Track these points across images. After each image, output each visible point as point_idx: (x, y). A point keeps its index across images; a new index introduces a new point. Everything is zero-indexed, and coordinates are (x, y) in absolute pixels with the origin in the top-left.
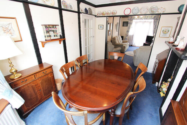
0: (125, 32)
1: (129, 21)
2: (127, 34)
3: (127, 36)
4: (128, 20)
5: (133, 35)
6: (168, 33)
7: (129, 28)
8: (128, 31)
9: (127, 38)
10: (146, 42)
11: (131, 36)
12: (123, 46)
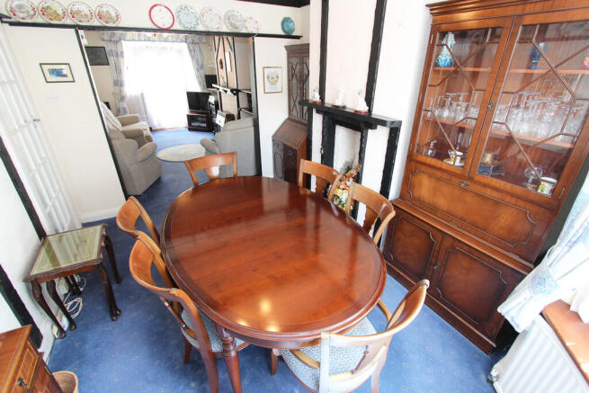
0: (111, 87)
1: (109, 47)
2: (121, 91)
3: (123, 98)
4: (103, 40)
5: (142, 94)
6: (276, 81)
7: (118, 70)
8: (118, 83)
9: (124, 108)
10: (191, 112)
11: (136, 97)
12: (142, 135)
